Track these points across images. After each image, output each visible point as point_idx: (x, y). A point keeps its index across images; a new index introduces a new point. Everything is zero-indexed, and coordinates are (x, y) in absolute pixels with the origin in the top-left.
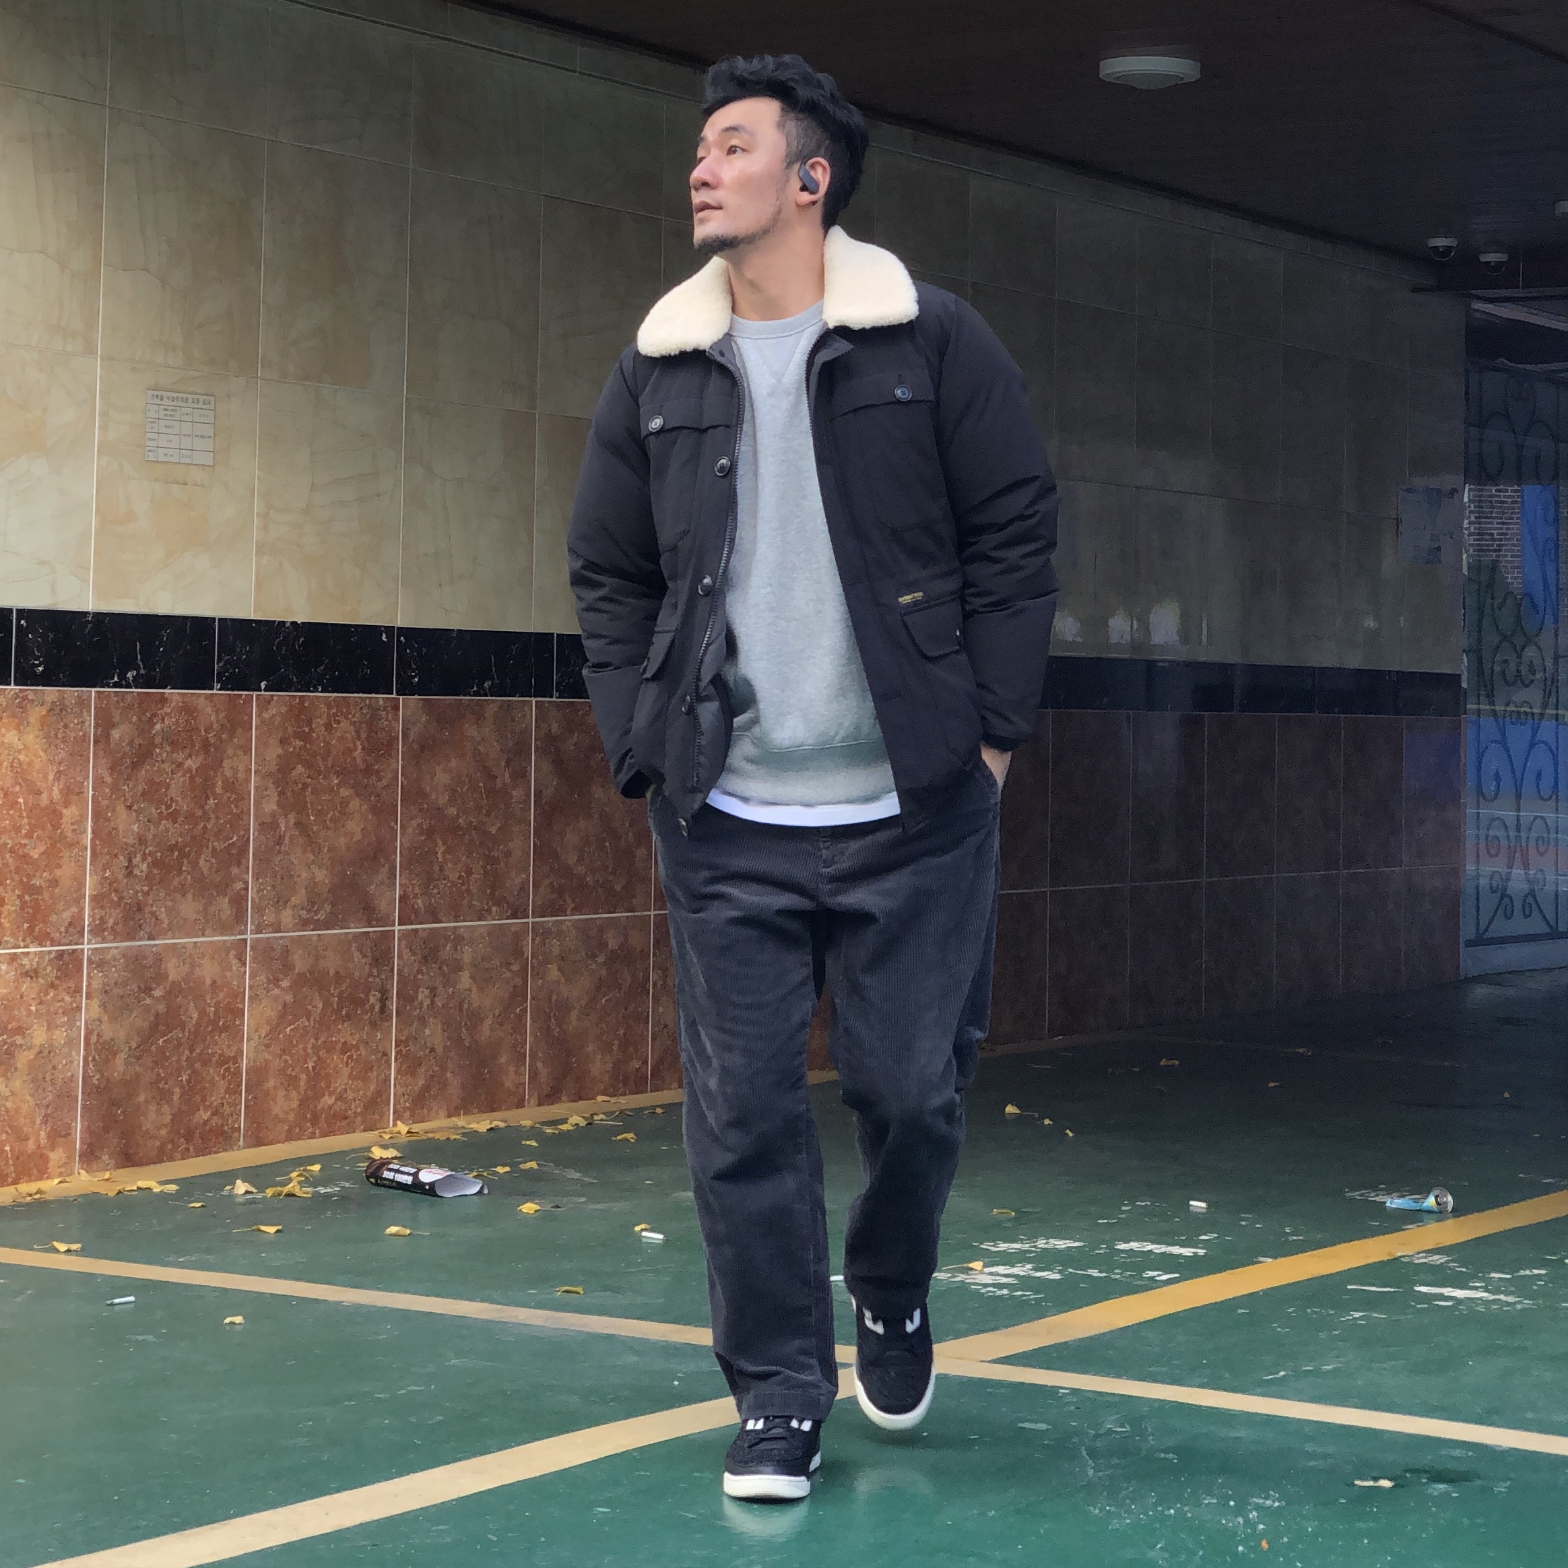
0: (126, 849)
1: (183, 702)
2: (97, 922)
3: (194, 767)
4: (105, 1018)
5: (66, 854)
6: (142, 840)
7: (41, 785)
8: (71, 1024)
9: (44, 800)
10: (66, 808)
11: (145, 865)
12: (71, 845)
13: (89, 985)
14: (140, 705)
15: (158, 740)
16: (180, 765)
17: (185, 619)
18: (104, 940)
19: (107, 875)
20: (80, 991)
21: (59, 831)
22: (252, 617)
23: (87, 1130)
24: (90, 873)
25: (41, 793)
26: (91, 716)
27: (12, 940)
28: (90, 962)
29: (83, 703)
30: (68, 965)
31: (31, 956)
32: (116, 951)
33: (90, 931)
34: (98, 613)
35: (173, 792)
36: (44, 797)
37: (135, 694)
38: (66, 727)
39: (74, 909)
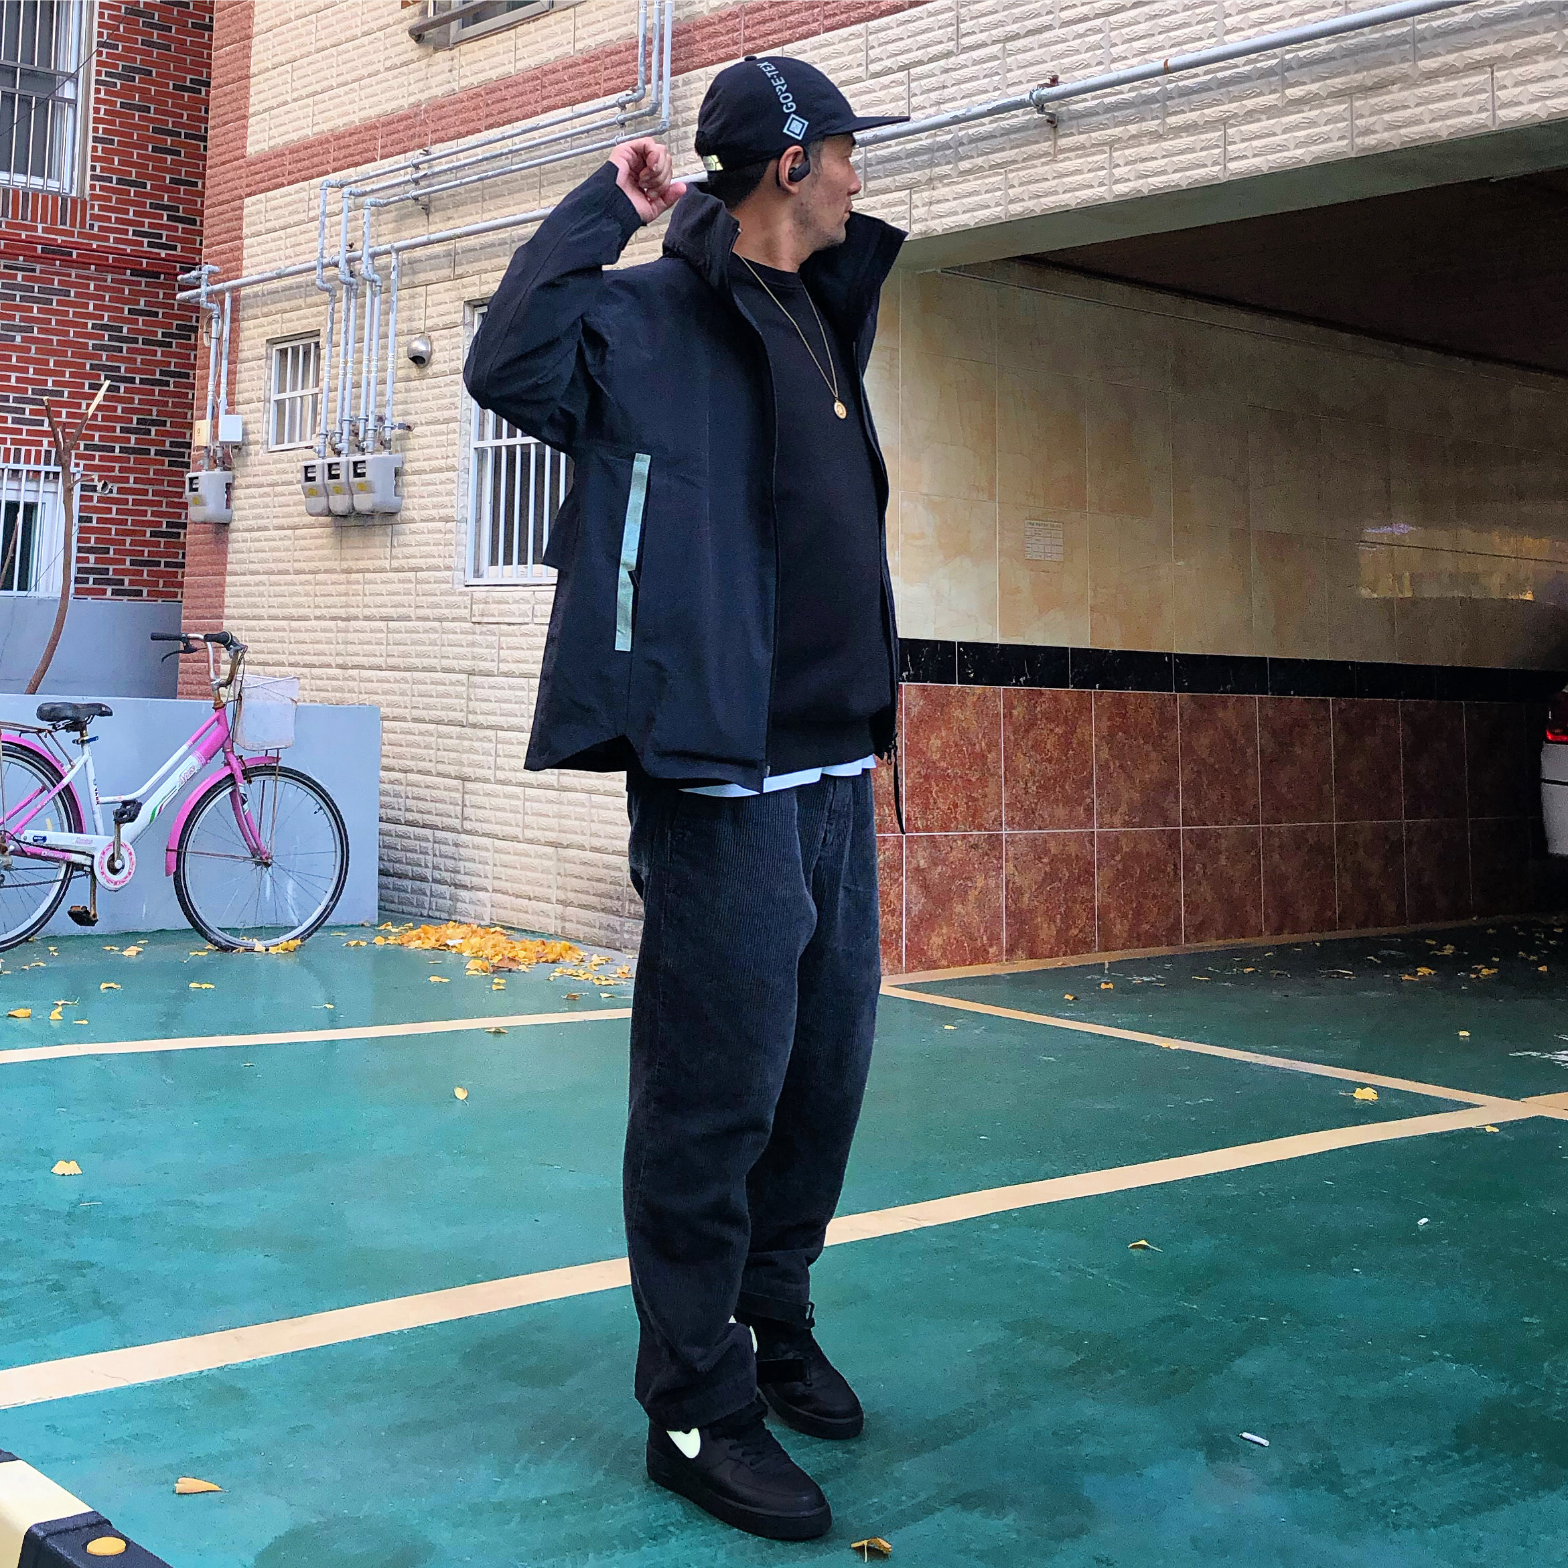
0: (1024, 778)
1: (1052, 695)
2: (1010, 819)
3: (1060, 732)
4: (1016, 874)
5: (991, 779)
6: (1032, 773)
7: (975, 740)
8: (999, 874)
9: (977, 749)
10: (990, 753)
11: (1035, 787)
12: (992, 775)
13: (1007, 854)
14: (1028, 696)
15: (1039, 716)
16: (1052, 731)
17: (1051, 648)
18: (1014, 830)
19: (1013, 792)
20: (1001, 858)
21: (987, 766)
22: (1089, 647)
23: (1010, 936)
24: (1004, 791)
25: (975, 745)
26: (1001, 701)
27: (963, 827)
28: (1007, 842)
29: (997, 695)
30: (994, 842)
31: (974, 837)
32: (1020, 835)
33: (1006, 824)
35: (1048, 746)
36: (977, 747)
37: (1025, 690)
38: (988, 708)
39: (997, 811)
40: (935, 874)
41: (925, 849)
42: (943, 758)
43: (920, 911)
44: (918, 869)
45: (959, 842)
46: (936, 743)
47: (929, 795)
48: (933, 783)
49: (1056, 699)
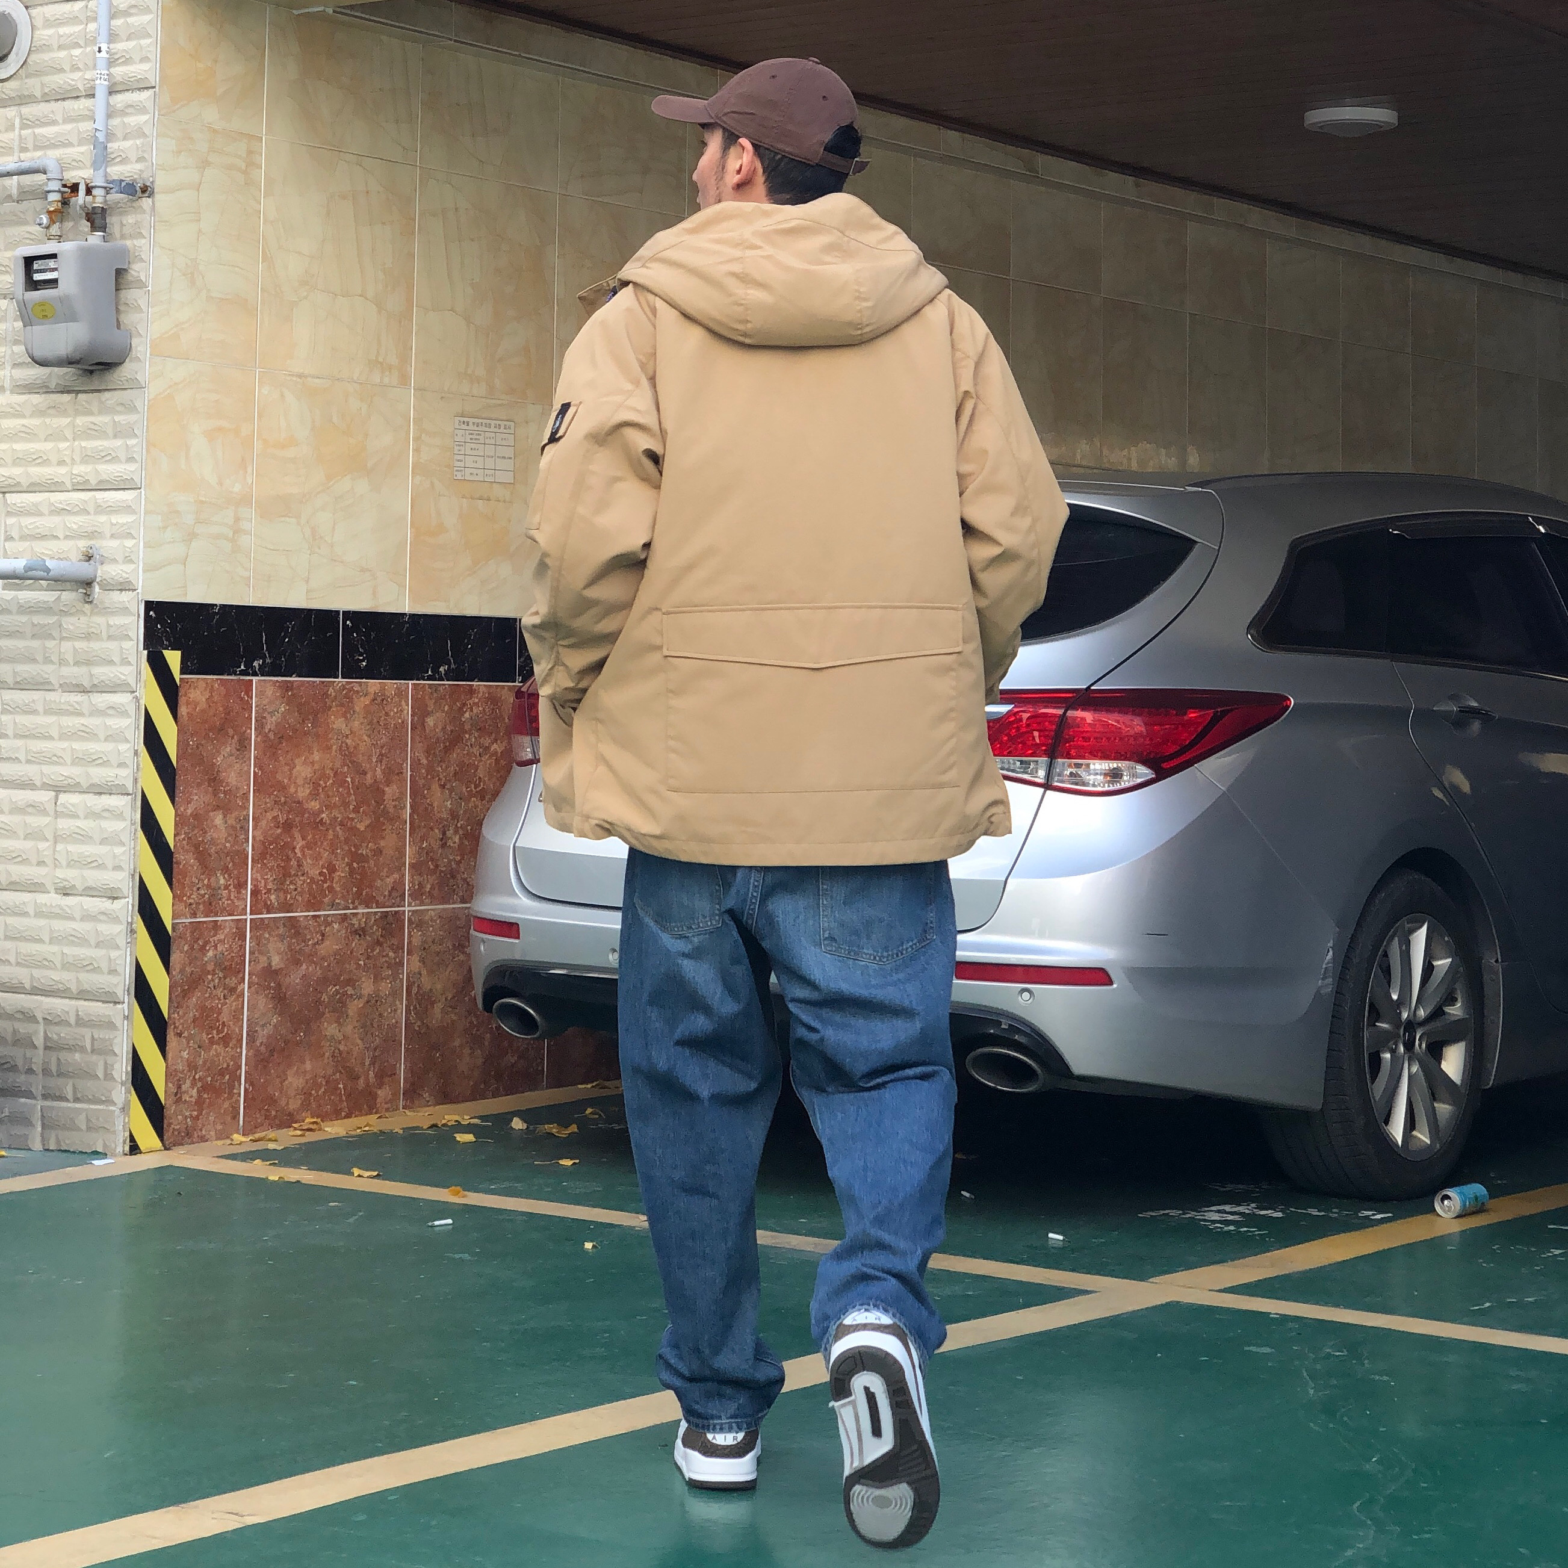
0: (440, 823)
1: (489, 693)
2: (417, 887)
3: (499, 751)
4: (424, 972)
5: (388, 827)
6: (454, 815)
7: (366, 765)
8: (395, 977)
9: (369, 779)
10: (388, 786)
11: (458, 837)
12: (391, 820)
13: (410, 943)
14: (451, 696)
15: (467, 727)
16: (487, 748)
17: (490, 619)
18: (422, 903)
19: (424, 846)
20: (402, 948)
21: (382, 807)
23: (410, 1070)
24: (409, 844)
25: (365, 773)
26: (408, 705)
27: (343, 902)
28: (410, 922)
29: (401, 694)
30: (391, 924)
31: (359, 917)
32: (433, 913)
33: (409, 895)
34: (414, 615)
35: (481, 773)
36: (369, 776)
37: (447, 686)
38: (387, 714)
39: (396, 876)
40: (294, 979)
41: (282, 938)
42: (314, 795)
43: (269, 1037)
44: (269, 973)
45: (336, 926)
46: (302, 771)
47: (291, 855)
48: (298, 836)
49: (493, 700)
